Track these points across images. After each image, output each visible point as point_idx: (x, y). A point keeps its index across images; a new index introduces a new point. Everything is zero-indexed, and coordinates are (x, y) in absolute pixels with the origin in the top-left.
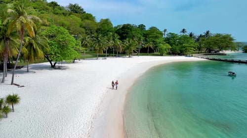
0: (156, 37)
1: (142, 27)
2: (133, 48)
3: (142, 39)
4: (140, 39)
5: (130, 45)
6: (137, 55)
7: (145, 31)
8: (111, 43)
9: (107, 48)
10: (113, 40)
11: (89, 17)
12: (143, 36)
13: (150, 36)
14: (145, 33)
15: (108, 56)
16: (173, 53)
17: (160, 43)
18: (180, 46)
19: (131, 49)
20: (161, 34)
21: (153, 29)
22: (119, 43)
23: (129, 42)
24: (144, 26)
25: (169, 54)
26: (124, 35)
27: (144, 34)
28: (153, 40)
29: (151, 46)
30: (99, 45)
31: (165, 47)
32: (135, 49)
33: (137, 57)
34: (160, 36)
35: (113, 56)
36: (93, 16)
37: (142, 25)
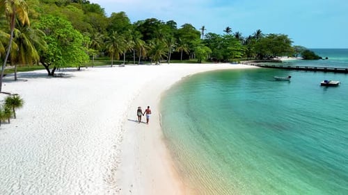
0: (192, 38)
1: (171, 24)
2: (161, 52)
3: (172, 40)
4: (170, 39)
5: (157, 48)
6: (167, 62)
7: (176, 29)
8: (131, 45)
9: (125, 51)
10: (133, 39)
11: (95, 9)
12: (174, 37)
13: (184, 36)
14: (176, 32)
15: (126, 63)
16: (214, 59)
17: (197, 46)
18: (223, 50)
19: (158, 53)
20: (198, 34)
21: (187, 27)
22: (141, 44)
23: (156, 43)
24: (175, 23)
25: (209, 61)
26: (148, 34)
27: (174, 33)
28: (188, 41)
29: (186, 50)
30: (115, 46)
31: (204, 51)
32: (164, 54)
33: (167, 64)
34: (196, 35)
35: (133, 63)
36: (101, 7)
37: (172, 21)
